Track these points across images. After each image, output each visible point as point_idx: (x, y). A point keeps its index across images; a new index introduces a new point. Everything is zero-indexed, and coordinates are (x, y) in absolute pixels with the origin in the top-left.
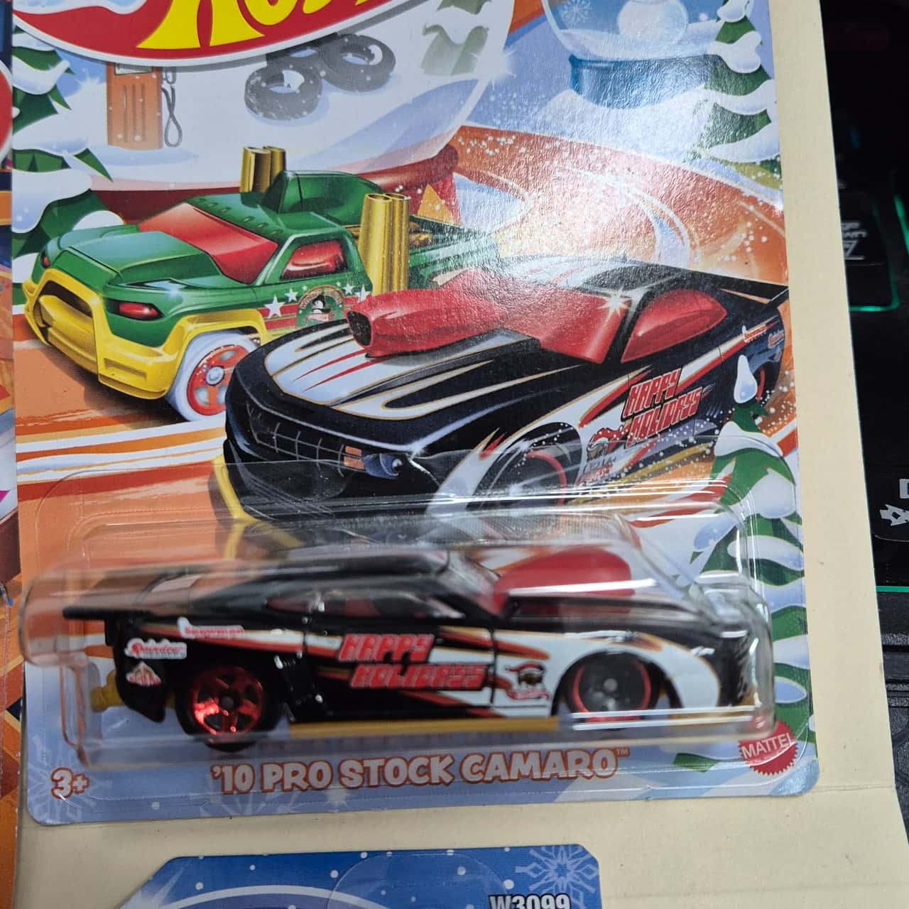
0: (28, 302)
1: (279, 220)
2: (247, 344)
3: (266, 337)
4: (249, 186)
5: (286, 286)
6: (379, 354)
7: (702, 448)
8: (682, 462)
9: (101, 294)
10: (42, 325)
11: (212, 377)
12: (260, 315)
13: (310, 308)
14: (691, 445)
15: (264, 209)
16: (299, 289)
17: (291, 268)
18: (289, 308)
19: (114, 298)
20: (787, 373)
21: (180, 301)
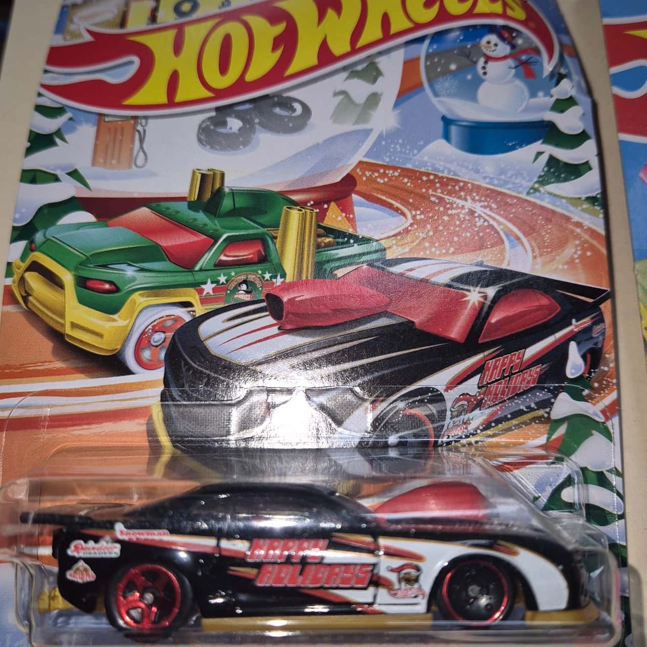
0: (15, 276)
1: (216, 222)
2: (185, 315)
3: (200, 310)
4: (195, 196)
5: (218, 272)
6: (289, 327)
7: (541, 412)
8: (526, 424)
9: (72, 272)
10: (24, 294)
11: (155, 340)
12: (197, 294)
13: (236, 290)
14: (532, 410)
15: (204, 213)
16: (229, 275)
17: (223, 258)
18: (219, 288)
19: (84, 276)
20: (607, 356)
21: (134, 279)
